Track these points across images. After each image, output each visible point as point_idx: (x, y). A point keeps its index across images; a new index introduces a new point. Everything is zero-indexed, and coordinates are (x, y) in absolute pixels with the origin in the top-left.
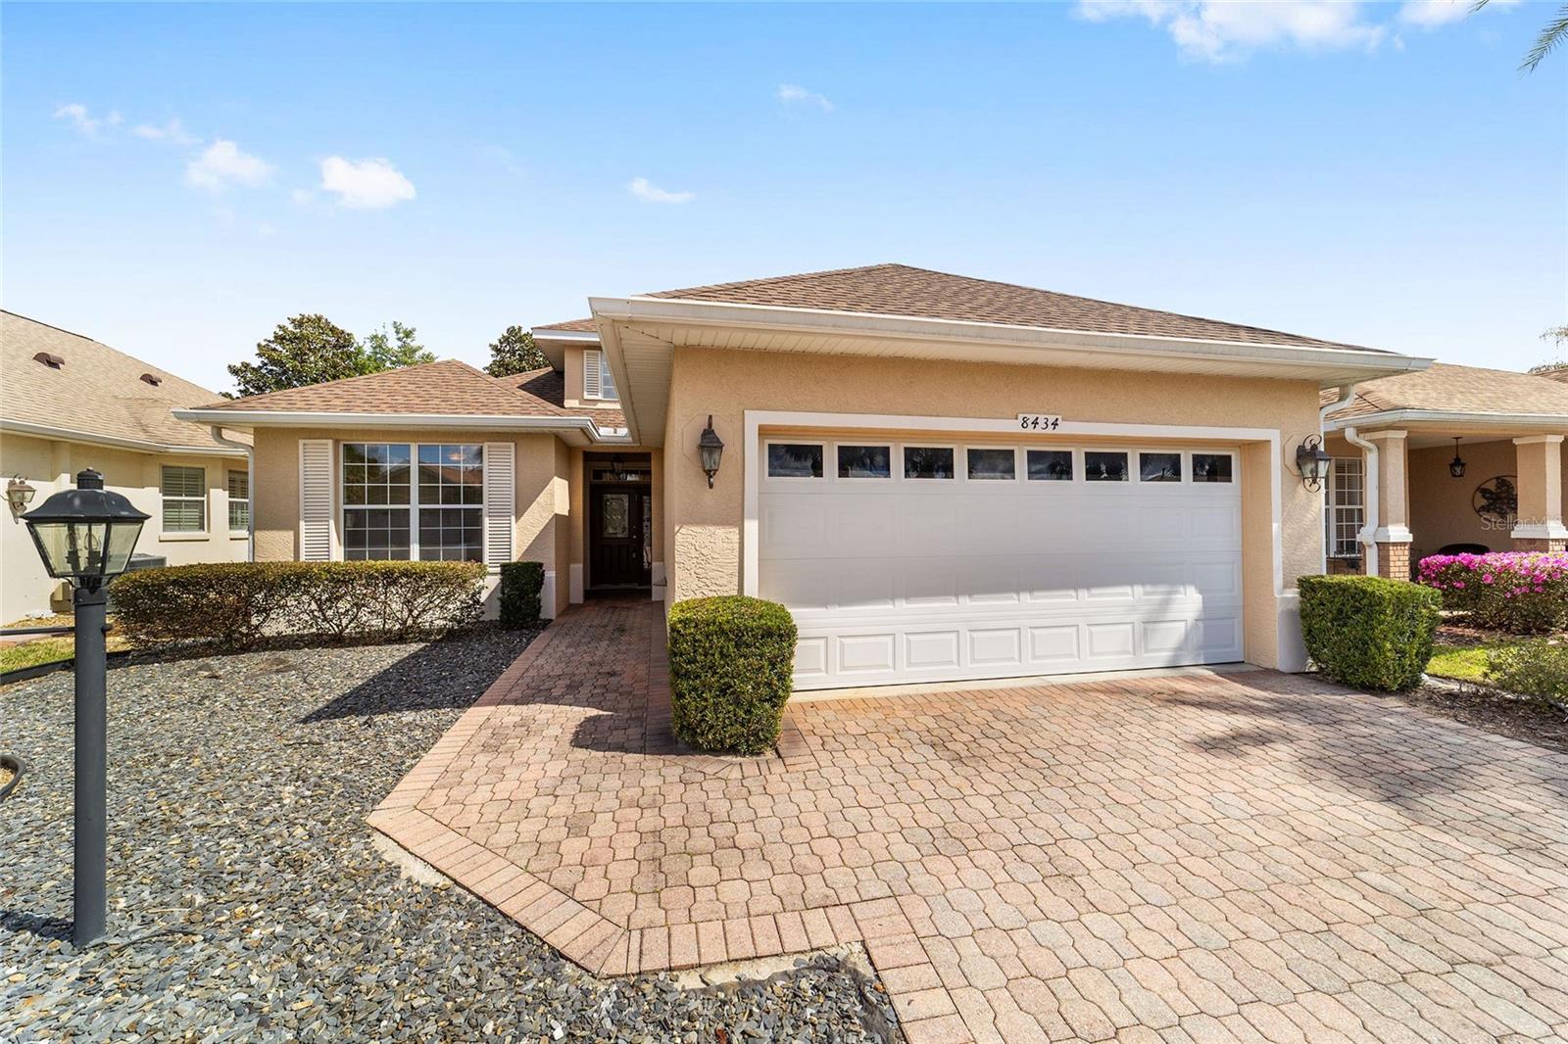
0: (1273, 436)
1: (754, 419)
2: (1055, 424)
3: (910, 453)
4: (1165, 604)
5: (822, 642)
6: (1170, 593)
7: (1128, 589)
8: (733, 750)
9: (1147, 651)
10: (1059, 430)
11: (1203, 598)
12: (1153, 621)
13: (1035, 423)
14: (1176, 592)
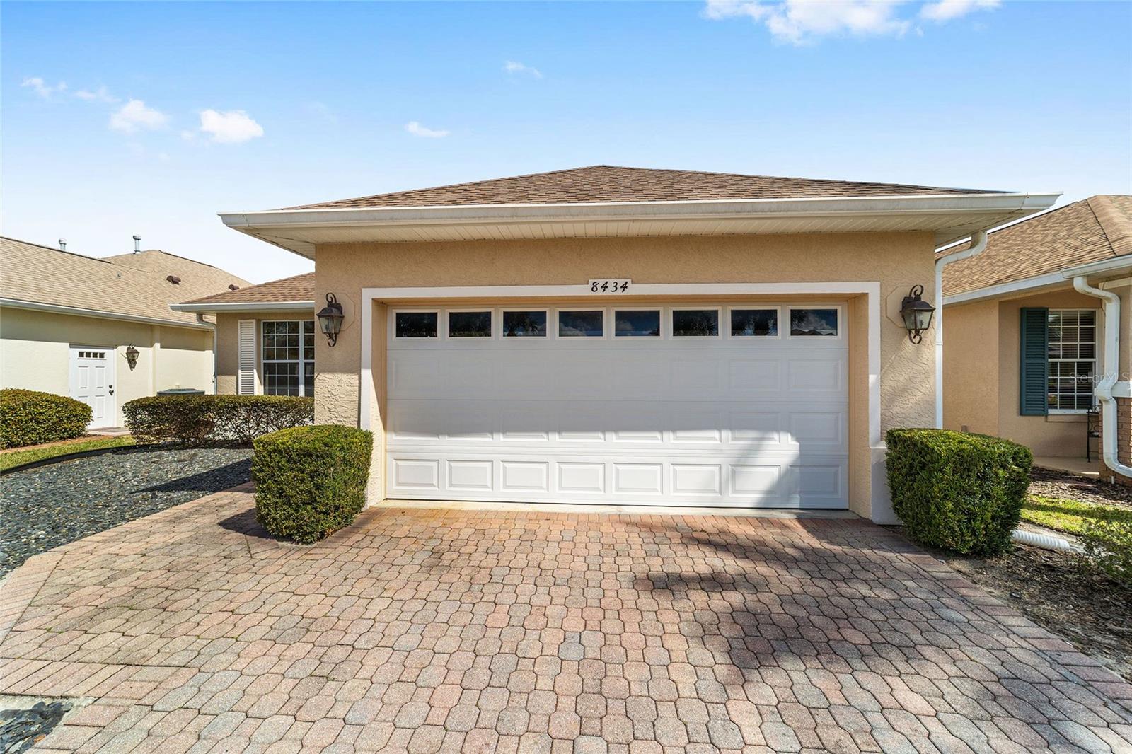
0: (872, 290)
1: (369, 295)
2: (624, 287)
3: (507, 316)
4: (753, 450)
5: (435, 464)
6: (762, 439)
7: (716, 434)
8: (289, 538)
9: (735, 491)
10: (628, 292)
11: (800, 446)
12: (740, 464)
13: (605, 287)
14: (769, 439)
